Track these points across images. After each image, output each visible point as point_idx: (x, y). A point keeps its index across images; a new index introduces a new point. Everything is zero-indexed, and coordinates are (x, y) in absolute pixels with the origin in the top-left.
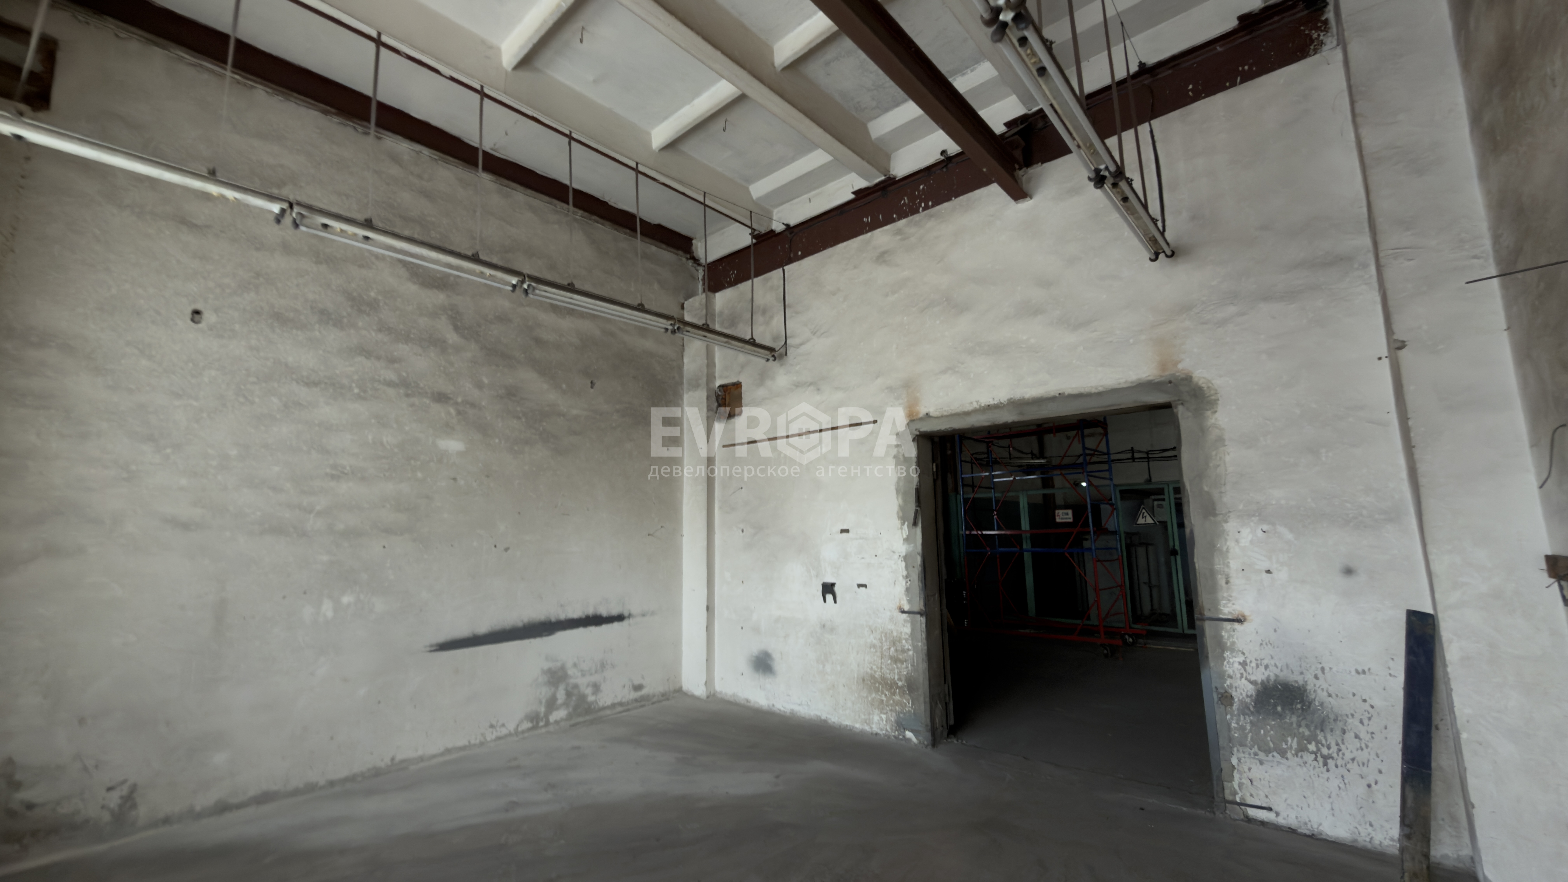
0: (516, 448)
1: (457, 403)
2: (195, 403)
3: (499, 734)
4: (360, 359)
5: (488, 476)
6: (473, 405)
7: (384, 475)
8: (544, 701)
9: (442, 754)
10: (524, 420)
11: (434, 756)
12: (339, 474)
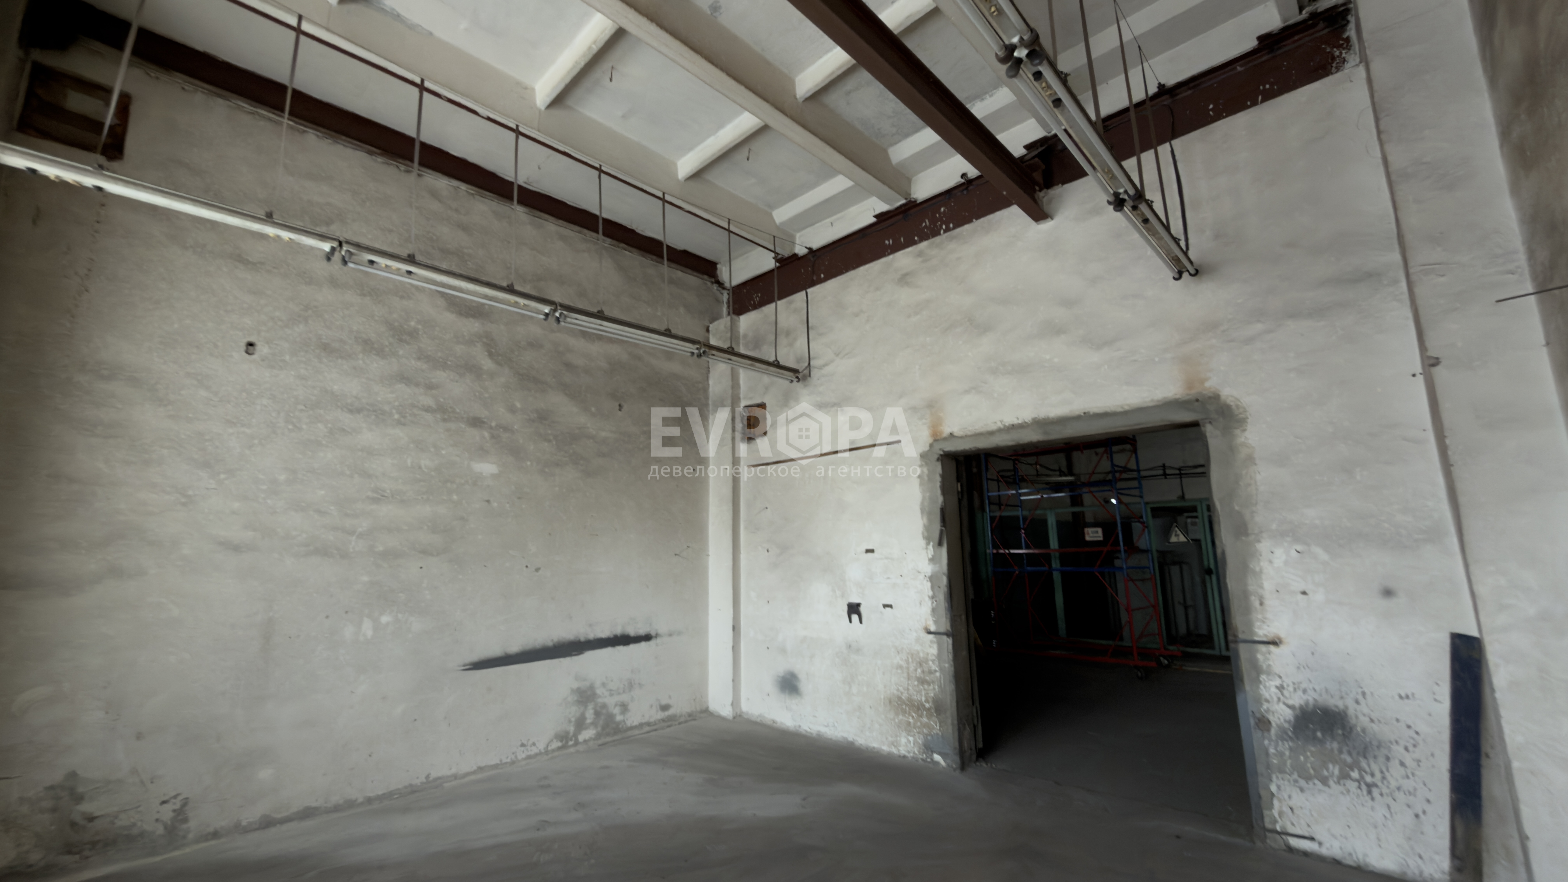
0: (547, 470)
1: (491, 428)
2: (248, 431)
3: (529, 753)
4: (401, 387)
5: (519, 498)
6: (506, 429)
7: (422, 498)
8: (573, 719)
9: (474, 773)
10: (554, 443)
11: (467, 774)
12: (379, 497)
